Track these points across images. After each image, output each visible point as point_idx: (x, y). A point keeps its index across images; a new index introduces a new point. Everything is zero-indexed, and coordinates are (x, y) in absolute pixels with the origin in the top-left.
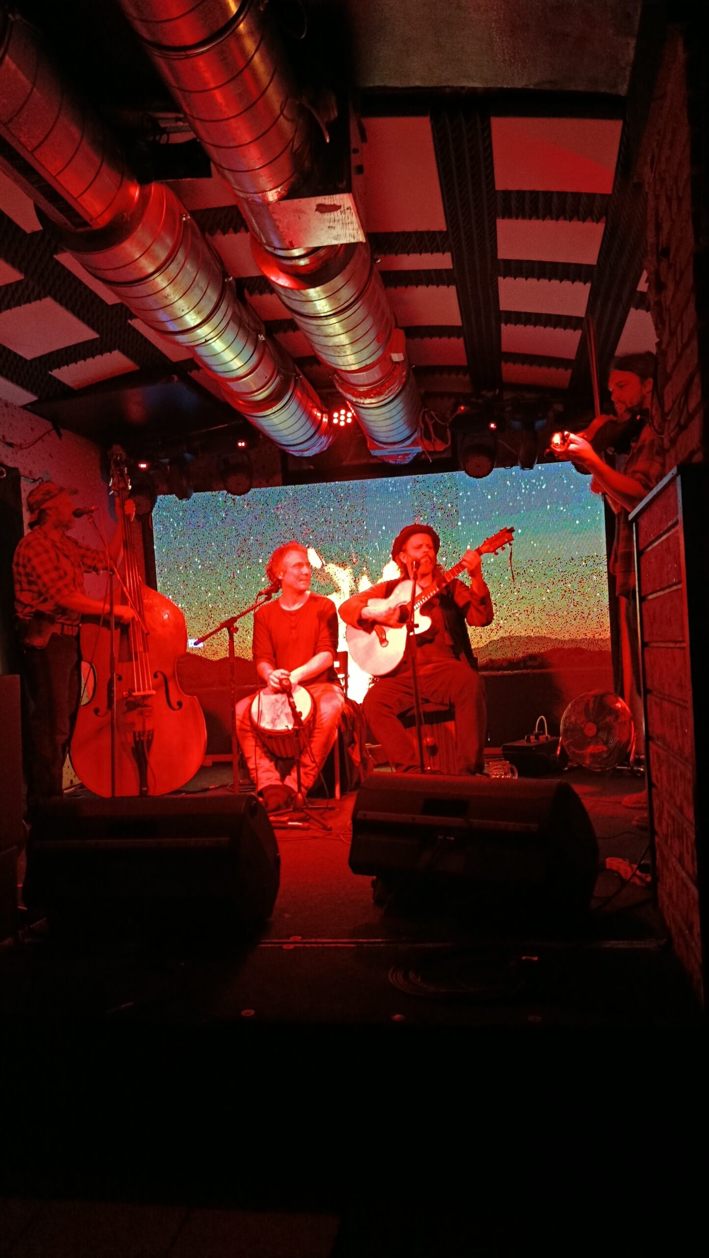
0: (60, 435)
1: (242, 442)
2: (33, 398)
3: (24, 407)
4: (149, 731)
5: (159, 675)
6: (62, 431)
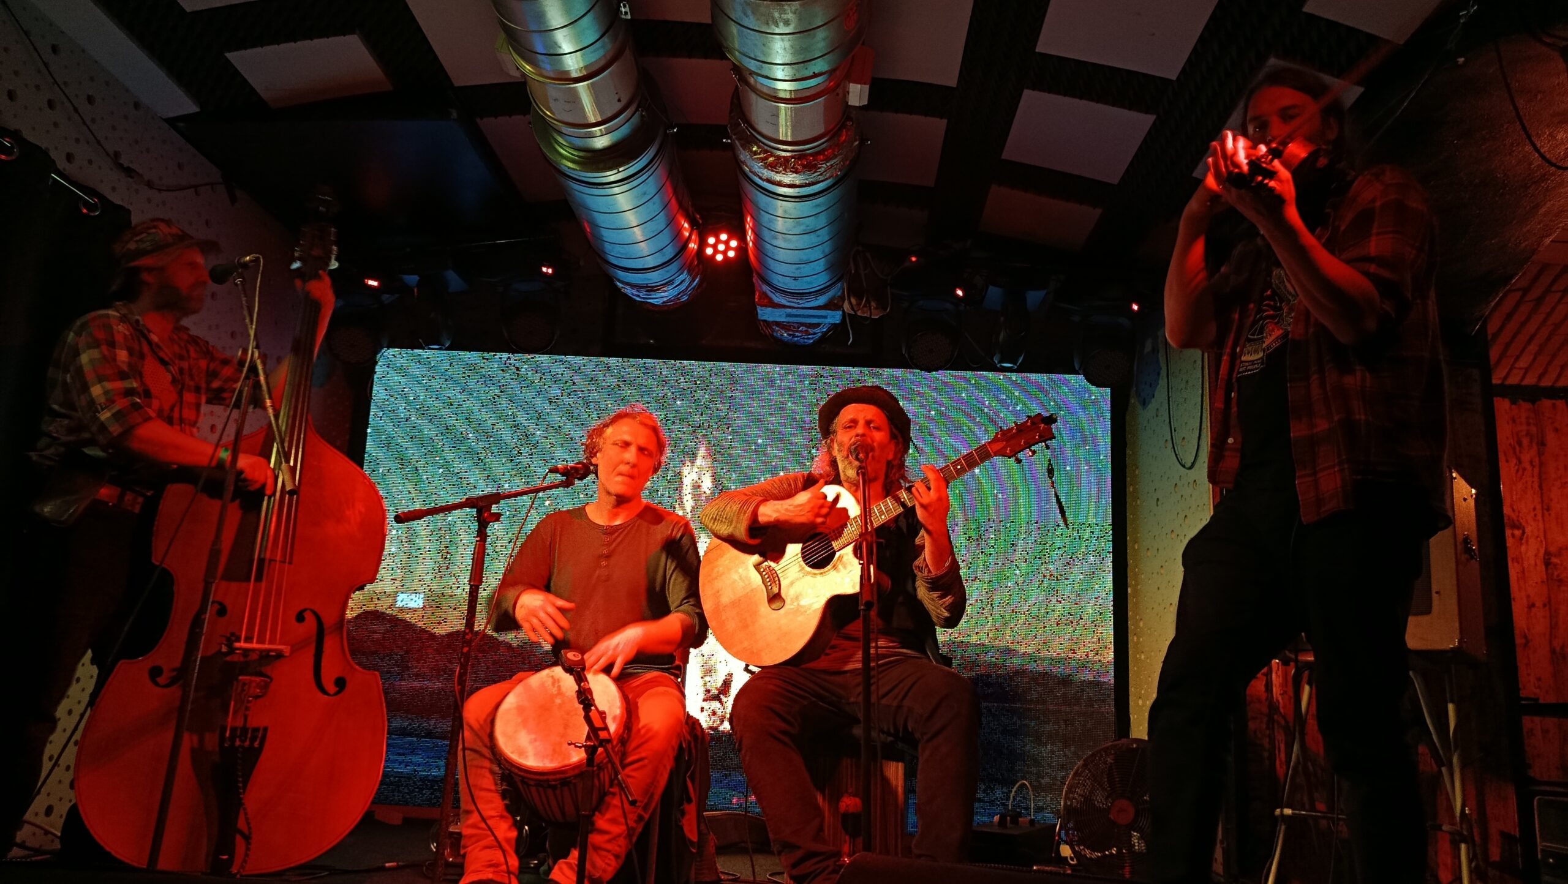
0: (233, 200)
1: (548, 267)
2: (192, 108)
5: (308, 615)
6: (239, 193)
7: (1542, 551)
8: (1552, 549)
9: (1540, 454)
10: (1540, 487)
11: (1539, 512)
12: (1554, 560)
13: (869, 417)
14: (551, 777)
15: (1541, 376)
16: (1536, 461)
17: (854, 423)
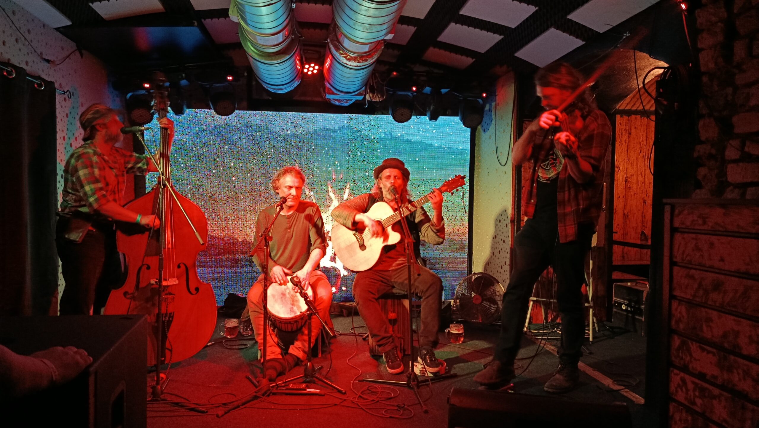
0: (82, 55)
1: (230, 77)
2: (68, 23)
3: (57, 29)
4: (170, 314)
5: (181, 265)
6: (84, 52)
7: (625, 176)
8: (628, 176)
9: (629, 137)
10: (627, 151)
11: (626, 161)
12: (629, 180)
13: (395, 175)
14: (291, 320)
15: (633, 106)
16: (627, 141)
17: (389, 177)
